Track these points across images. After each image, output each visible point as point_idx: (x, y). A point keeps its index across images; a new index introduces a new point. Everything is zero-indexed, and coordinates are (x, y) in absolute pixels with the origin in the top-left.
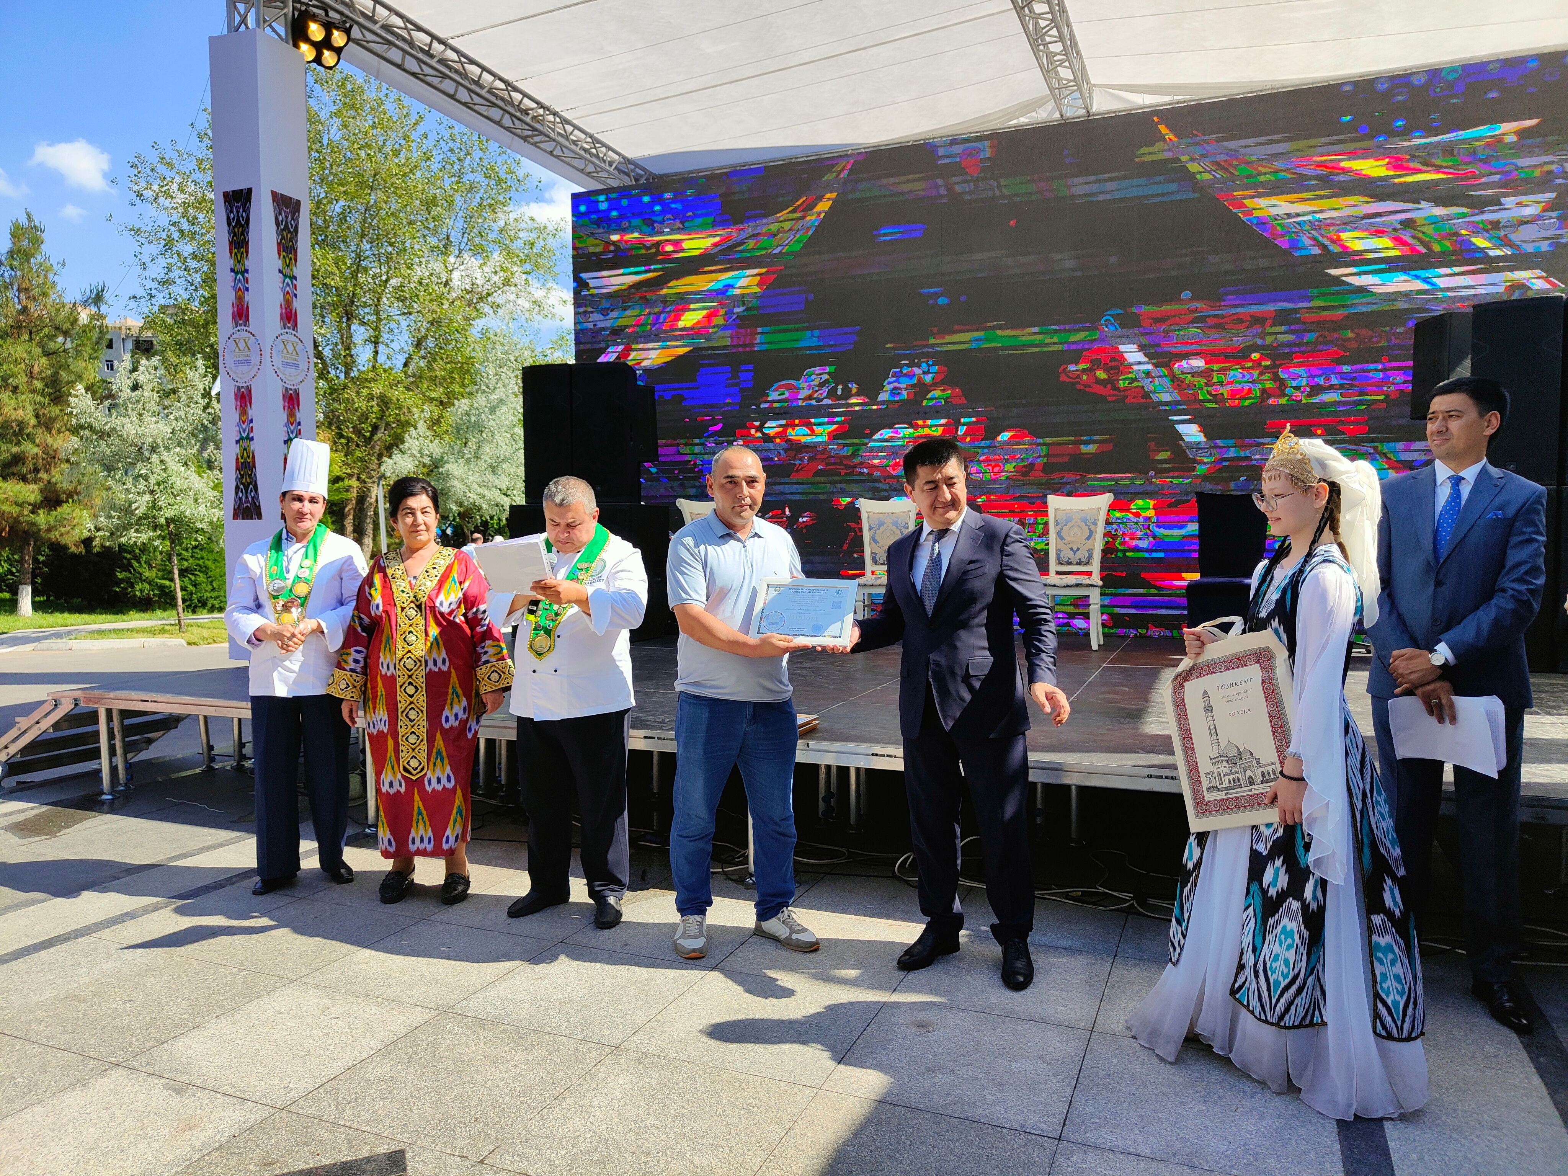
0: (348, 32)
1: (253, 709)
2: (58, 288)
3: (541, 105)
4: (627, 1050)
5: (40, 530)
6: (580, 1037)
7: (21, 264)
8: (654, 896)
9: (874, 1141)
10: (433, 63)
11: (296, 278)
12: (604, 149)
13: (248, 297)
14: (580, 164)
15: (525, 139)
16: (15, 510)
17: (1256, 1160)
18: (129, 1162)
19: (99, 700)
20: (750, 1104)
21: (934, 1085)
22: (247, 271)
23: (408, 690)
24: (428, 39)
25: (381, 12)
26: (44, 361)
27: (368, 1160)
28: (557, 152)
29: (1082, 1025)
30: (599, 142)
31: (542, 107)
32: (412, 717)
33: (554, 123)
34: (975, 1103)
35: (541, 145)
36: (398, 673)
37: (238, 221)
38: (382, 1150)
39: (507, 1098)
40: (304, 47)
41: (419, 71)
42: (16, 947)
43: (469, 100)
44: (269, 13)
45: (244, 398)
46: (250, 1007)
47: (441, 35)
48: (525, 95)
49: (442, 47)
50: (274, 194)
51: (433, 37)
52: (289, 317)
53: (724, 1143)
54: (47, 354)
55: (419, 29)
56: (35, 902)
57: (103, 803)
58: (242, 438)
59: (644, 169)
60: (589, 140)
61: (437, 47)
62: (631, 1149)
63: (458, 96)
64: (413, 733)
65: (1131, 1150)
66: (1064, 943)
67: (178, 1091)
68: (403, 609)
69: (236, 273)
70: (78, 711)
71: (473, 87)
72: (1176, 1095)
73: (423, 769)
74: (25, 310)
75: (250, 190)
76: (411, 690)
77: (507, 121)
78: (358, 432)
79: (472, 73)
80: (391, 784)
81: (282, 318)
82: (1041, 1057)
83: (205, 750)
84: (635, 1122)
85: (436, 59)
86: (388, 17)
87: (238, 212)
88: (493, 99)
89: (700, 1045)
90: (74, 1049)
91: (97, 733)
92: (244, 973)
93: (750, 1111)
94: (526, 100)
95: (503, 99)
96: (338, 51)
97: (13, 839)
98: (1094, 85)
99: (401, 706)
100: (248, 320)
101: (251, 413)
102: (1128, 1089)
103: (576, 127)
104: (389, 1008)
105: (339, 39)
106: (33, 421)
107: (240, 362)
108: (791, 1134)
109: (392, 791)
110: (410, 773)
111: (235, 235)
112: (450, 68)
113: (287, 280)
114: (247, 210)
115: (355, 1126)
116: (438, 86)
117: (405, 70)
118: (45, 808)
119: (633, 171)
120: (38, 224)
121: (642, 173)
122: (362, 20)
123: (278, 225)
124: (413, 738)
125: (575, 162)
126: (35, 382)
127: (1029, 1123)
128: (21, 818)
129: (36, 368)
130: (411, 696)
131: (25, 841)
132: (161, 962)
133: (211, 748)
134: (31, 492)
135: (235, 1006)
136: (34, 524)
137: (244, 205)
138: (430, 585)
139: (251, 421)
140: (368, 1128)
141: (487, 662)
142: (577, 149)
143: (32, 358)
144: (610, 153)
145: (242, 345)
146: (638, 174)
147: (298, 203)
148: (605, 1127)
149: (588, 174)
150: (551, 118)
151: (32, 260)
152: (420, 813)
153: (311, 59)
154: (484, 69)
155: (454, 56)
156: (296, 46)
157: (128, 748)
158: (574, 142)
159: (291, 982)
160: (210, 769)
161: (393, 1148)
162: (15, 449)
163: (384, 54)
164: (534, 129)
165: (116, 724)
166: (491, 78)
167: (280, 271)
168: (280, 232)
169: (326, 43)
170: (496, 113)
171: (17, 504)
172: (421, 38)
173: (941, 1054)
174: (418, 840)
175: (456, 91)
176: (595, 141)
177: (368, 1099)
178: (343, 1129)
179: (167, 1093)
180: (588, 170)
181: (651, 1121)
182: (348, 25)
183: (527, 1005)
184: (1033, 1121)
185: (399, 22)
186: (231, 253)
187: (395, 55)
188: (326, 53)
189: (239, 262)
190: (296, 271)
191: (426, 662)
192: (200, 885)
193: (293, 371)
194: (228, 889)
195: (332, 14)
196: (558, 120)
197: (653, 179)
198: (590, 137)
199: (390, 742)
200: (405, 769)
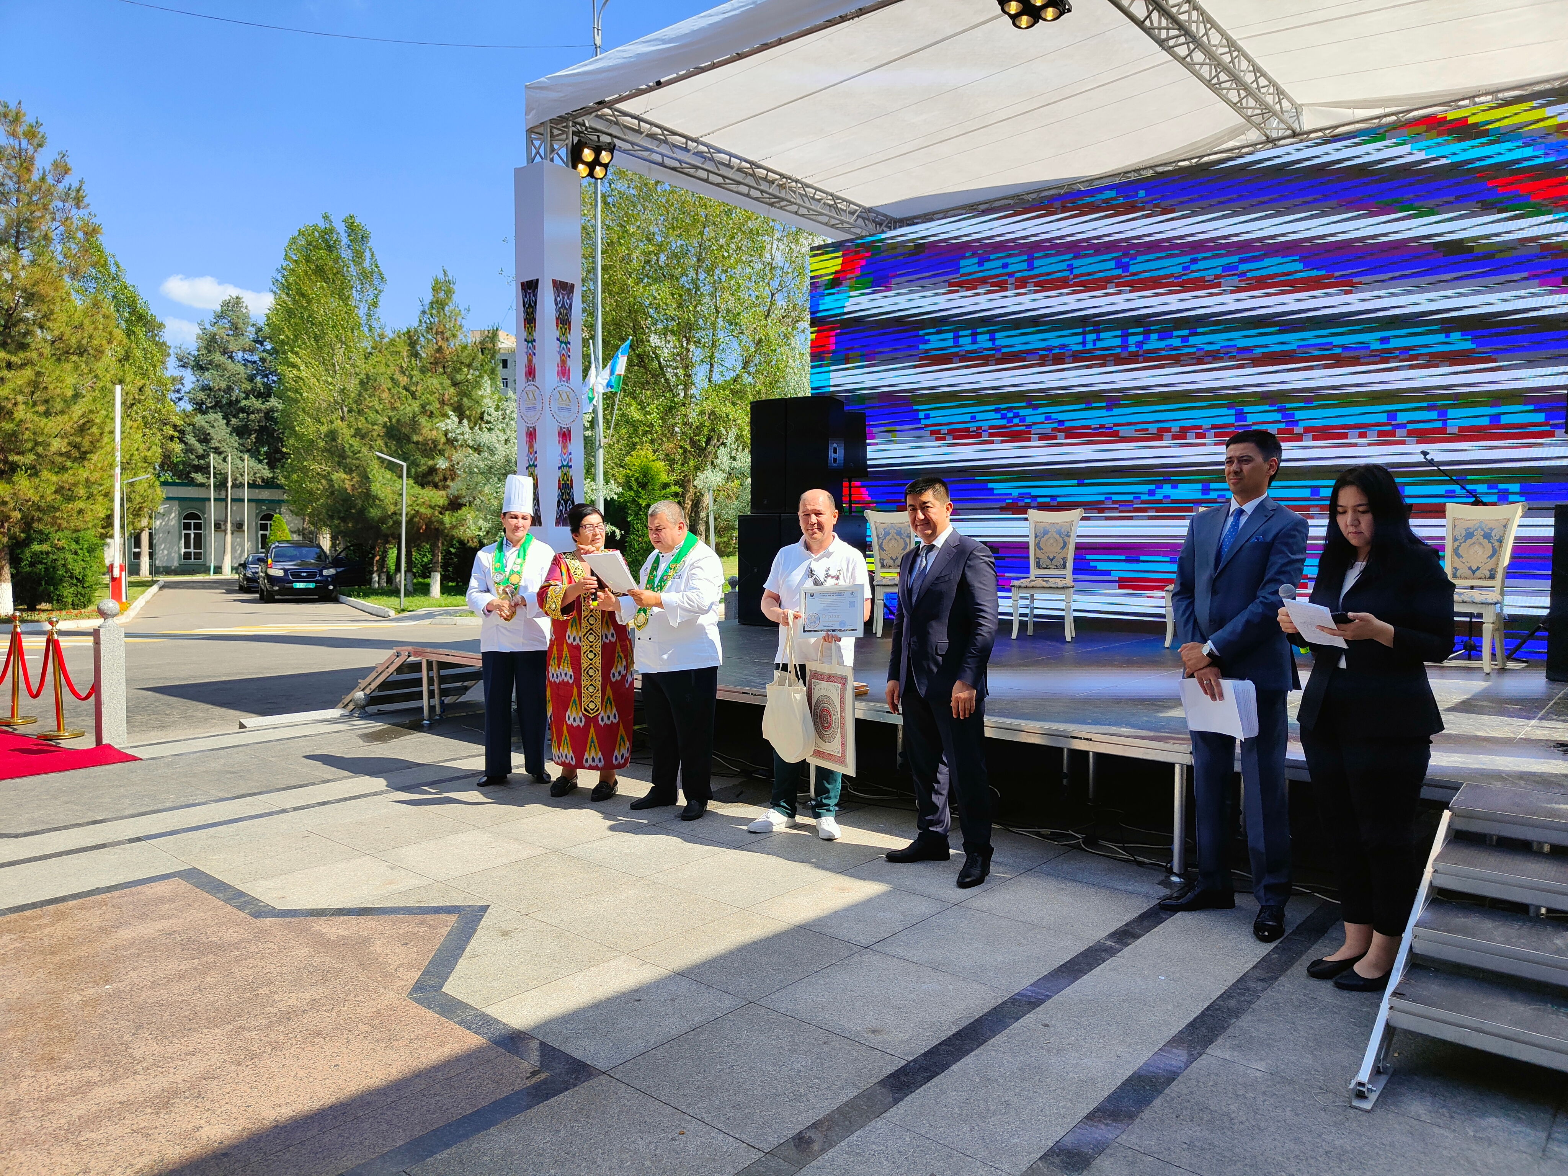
0: (612, 152)
1: (483, 659)
2: (464, 329)
3: (782, 176)
4: (646, 880)
5: (446, 528)
7: (439, 312)
11: (569, 343)
12: (844, 203)
13: (535, 360)
14: (825, 219)
15: (772, 205)
16: (429, 512)
19: (423, 656)
22: (534, 341)
23: (588, 656)
24: (684, 140)
26: (452, 390)
27: (470, 906)
28: (802, 212)
30: (839, 198)
31: (786, 177)
32: (591, 674)
33: (794, 188)
35: (787, 208)
36: (583, 644)
37: (530, 303)
38: (481, 903)
39: (560, 892)
40: (580, 167)
41: (678, 165)
43: (720, 182)
44: (556, 145)
45: (531, 435)
47: (693, 136)
48: (768, 170)
49: (695, 145)
50: (554, 282)
51: (687, 138)
52: (564, 372)
54: (455, 384)
55: (674, 133)
58: (530, 466)
59: (885, 216)
60: (830, 198)
61: (691, 145)
64: (591, 685)
69: (528, 342)
70: (407, 663)
71: (723, 171)
73: (598, 710)
74: (440, 350)
75: (537, 280)
76: (591, 656)
77: (753, 193)
78: (693, 443)
79: (721, 160)
80: (573, 718)
81: (559, 374)
86: (650, 129)
87: (530, 297)
91: (421, 679)
94: (770, 174)
96: (606, 166)
98: (1301, 105)
99: (584, 666)
100: (534, 378)
101: (536, 446)
103: (817, 189)
105: (605, 157)
106: (443, 440)
107: (529, 408)
109: (575, 725)
110: (589, 713)
111: (528, 314)
112: (702, 159)
113: (563, 345)
114: (535, 295)
116: (694, 174)
117: (665, 167)
118: (387, 726)
119: (875, 217)
120: (451, 278)
121: (883, 218)
123: (556, 304)
124: (591, 689)
125: (820, 218)
126: (446, 407)
127: (855, 938)
128: (371, 730)
129: (446, 396)
130: (591, 660)
134: (439, 497)
135: (442, 836)
136: (442, 523)
137: (534, 292)
139: (536, 453)
140: (477, 895)
142: (821, 207)
143: (444, 389)
144: (851, 206)
145: (531, 396)
147: (573, 286)
148: (603, 910)
149: (833, 226)
150: (794, 184)
151: (447, 308)
152: (592, 742)
153: (584, 175)
154: (731, 155)
155: (705, 149)
156: (575, 167)
157: (444, 693)
158: (819, 201)
159: (478, 829)
161: (487, 903)
162: (430, 463)
163: (649, 158)
164: (776, 197)
165: (434, 673)
166: (738, 162)
167: (558, 339)
168: (558, 310)
169: (596, 162)
170: (744, 189)
171: (430, 507)
172: (678, 140)
174: (590, 760)
175: (708, 176)
176: (835, 198)
177: (486, 883)
178: (465, 893)
179: (386, 869)
180: (831, 223)
182: (613, 144)
185: (659, 131)
186: (525, 328)
188: (598, 168)
189: (530, 334)
190: (570, 338)
191: (600, 637)
193: (566, 414)
195: (602, 138)
196: (799, 185)
197: (895, 222)
198: (831, 196)
199: (575, 690)
200: (586, 710)
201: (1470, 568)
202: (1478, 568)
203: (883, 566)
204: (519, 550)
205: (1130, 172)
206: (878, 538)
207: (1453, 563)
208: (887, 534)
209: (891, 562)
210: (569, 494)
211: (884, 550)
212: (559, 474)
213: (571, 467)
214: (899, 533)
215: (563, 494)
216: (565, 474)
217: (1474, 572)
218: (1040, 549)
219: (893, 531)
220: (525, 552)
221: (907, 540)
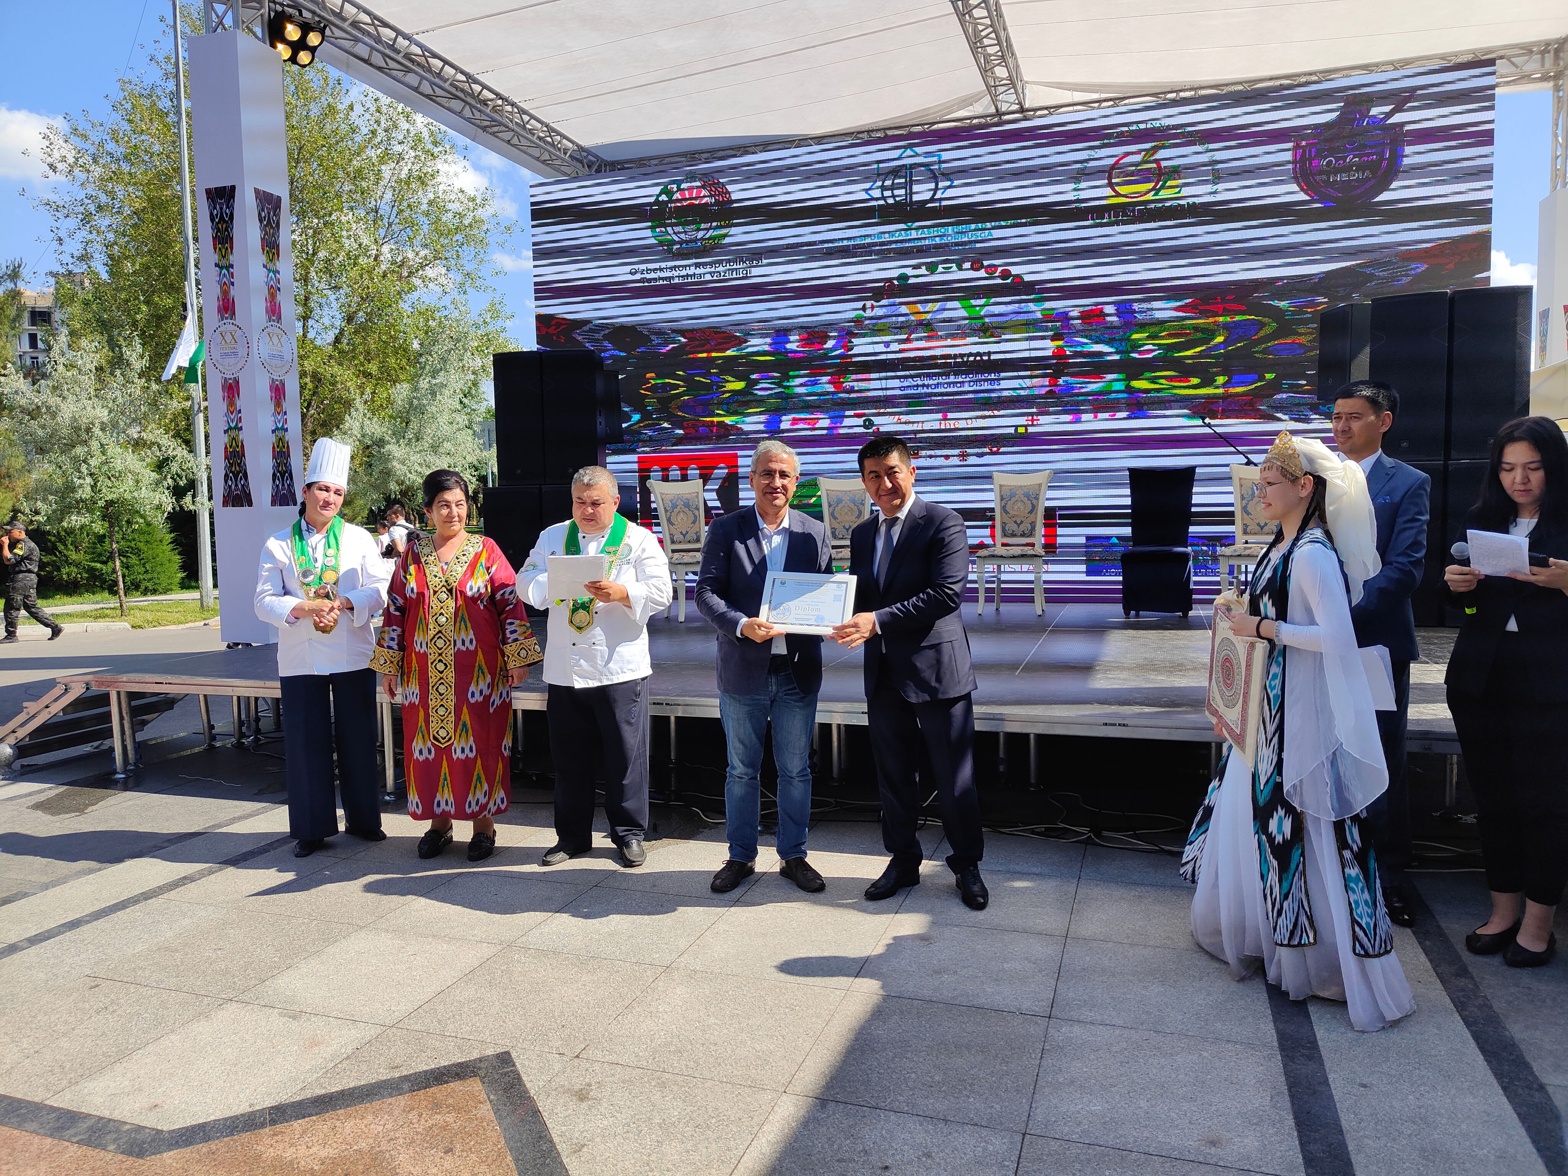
0: (322, 32)
3: (499, 96)
4: (678, 969)
6: (634, 960)
8: (669, 844)
9: (900, 1026)
10: (399, 58)
11: (279, 272)
12: (558, 138)
13: (233, 291)
14: (536, 152)
15: (484, 129)
17: (1207, 1024)
18: (273, 1072)
19: (111, 684)
20: (792, 1004)
21: (942, 983)
22: (232, 266)
23: (438, 666)
24: (393, 35)
25: (350, 10)
27: (480, 1060)
28: (515, 141)
29: (1057, 933)
30: (554, 130)
31: (501, 98)
32: (442, 691)
33: (511, 113)
34: (977, 995)
35: (499, 135)
36: (430, 651)
37: (222, 217)
38: (490, 1052)
39: (584, 1009)
40: (280, 47)
41: (385, 66)
42: (92, 910)
43: (431, 93)
44: (246, 14)
45: (231, 389)
46: (331, 949)
47: (406, 31)
48: (485, 87)
49: (407, 43)
50: (257, 191)
51: (398, 32)
52: (274, 311)
53: (777, 1034)
55: (386, 25)
56: (91, 871)
57: (116, 782)
58: (230, 428)
59: (596, 156)
60: (545, 129)
61: (402, 42)
62: (700, 1041)
63: (421, 89)
64: (442, 705)
65: (1108, 1022)
66: (1037, 870)
67: (294, 1018)
68: (435, 592)
69: (221, 268)
70: (89, 694)
71: (437, 80)
72: (1140, 981)
73: (450, 739)
75: (233, 188)
76: (441, 667)
77: (467, 112)
79: (435, 66)
80: (421, 752)
81: (267, 312)
82: (1027, 959)
83: (206, 729)
84: (699, 1022)
85: (402, 55)
86: (357, 14)
87: (221, 209)
88: (453, 90)
89: (739, 962)
90: (184, 989)
91: (109, 714)
92: (315, 922)
93: (793, 1010)
94: (485, 92)
95: (462, 90)
96: (313, 50)
97: (46, 818)
98: (1028, 82)
99: (432, 681)
100: (234, 313)
101: (240, 403)
102: (1100, 978)
103: (532, 117)
104: (458, 945)
105: (313, 38)
107: (226, 354)
108: (831, 1023)
109: (421, 758)
110: (440, 742)
111: (219, 230)
112: (413, 61)
113: (271, 274)
114: (231, 207)
115: (459, 1035)
116: (402, 79)
117: (371, 65)
118: (63, 788)
119: (586, 157)
121: (594, 159)
122: (332, 18)
123: (261, 221)
124: (442, 711)
125: (530, 150)
127: (1024, 1007)
128: (42, 797)
130: (441, 672)
131: (56, 818)
132: (235, 917)
133: (212, 727)
135: (318, 949)
137: (227, 202)
138: (460, 570)
139: (240, 411)
140: (471, 1037)
141: (516, 640)
142: (535, 139)
144: (564, 141)
145: (228, 338)
146: (590, 161)
147: (279, 199)
148: (674, 1027)
149: (544, 162)
150: (509, 108)
152: (445, 779)
153: (287, 59)
154: (446, 62)
155: (418, 50)
156: (273, 46)
158: (531, 132)
159: (361, 928)
160: (211, 747)
161: (499, 1050)
163: (351, 50)
164: (493, 119)
165: (125, 705)
166: (453, 71)
167: (265, 266)
168: (263, 229)
169: (302, 43)
170: (456, 105)
172: (387, 34)
173: (944, 960)
174: (443, 803)
175: (420, 84)
176: (551, 130)
177: (464, 1016)
178: (450, 1039)
179: (284, 1019)
180: (543, 158)
181: (712, 1020)
182: (322, 25)
183: (580, 938)
184: (1026, 1005)
185: (367, 19)
186: (215, 249)
187: (362, 50)
188: (302, 53)
189: (224, 257)
190: (279, 265)
191: (455, 641)
192: (244, 851)
193: (279, 363)
194: (272, 852)
195: (305, 13)
196: (516, 110)
197: (605, 166)
198: (546, 126)
199: (422, 714)
200: (435, 738)
201: (1258, 524)
202: (1266, 524)
203: (673, 542)
204: (327, 537)
205: (863, 132)
206: (666, 511)
207: (1243, 519)
208: (675, 506)
209: (681, 537)
210: (285, 464)
211: (673, 524)
212: (273, 439)
213: (286, 430)
214: (687, 505)
215: (279, 464)
216: (280, 439)
217: (1262, 528)
218: (835, 518)
219: (680, 503)
220: (336, 539)
221: (696, 512)
